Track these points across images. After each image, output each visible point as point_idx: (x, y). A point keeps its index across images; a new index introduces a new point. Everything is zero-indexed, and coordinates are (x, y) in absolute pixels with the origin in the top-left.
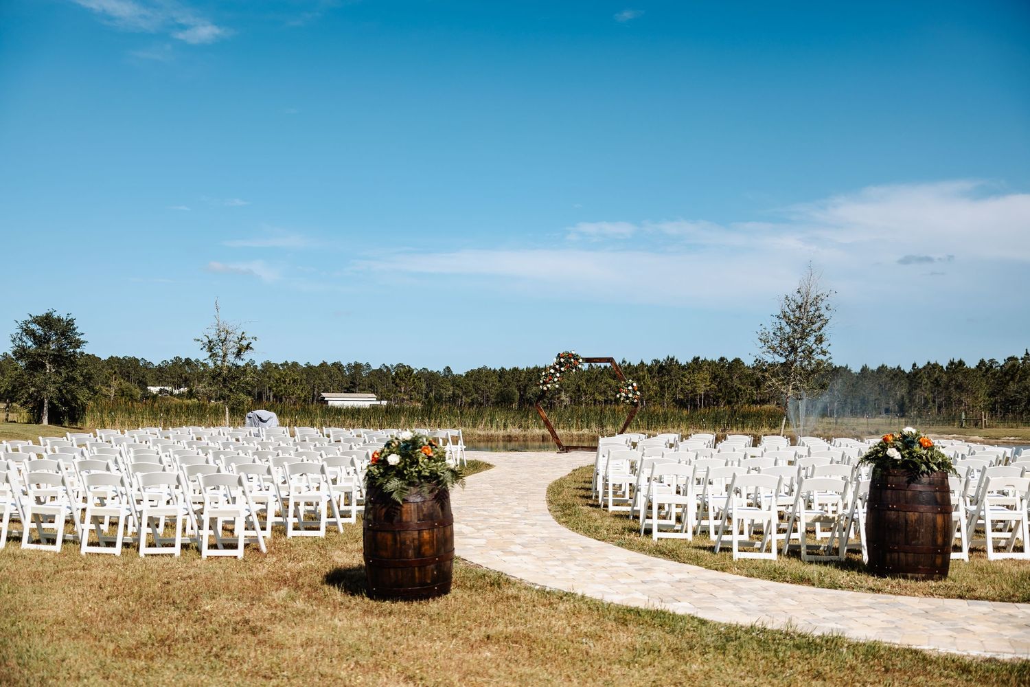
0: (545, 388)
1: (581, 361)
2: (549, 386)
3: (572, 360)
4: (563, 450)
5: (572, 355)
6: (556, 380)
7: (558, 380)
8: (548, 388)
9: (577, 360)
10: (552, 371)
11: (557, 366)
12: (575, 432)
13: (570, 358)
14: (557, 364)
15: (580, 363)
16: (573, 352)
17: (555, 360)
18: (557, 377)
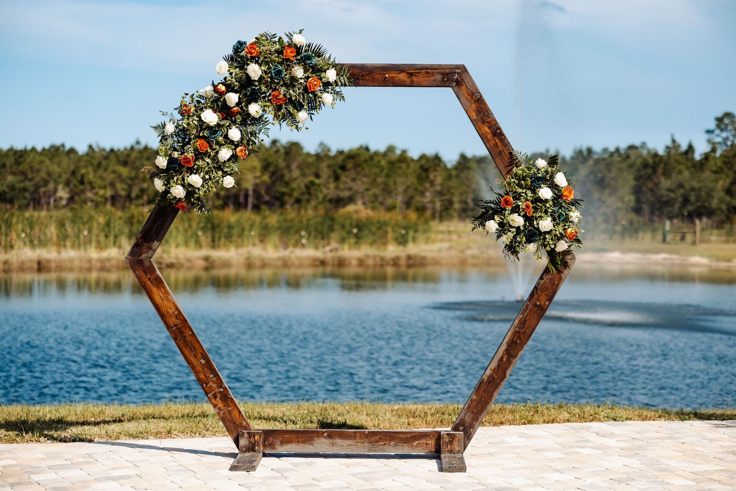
0: (178, 191)
1: (331, 75)
2: (196, 180)
3: (299, 72)
4: (251, 448)
5: (298, 49)
6: (225, 154)
7: (234, 158)
8: (191, 191)
9: (318, 71)
10: (210, 117)
11: (232, 98)
12: (94, 254)
13: (287, 63)
14: (230, 88)
15: (327, 84)
16: (299, 40)
17: (223, 69)
18: (229, 141)
